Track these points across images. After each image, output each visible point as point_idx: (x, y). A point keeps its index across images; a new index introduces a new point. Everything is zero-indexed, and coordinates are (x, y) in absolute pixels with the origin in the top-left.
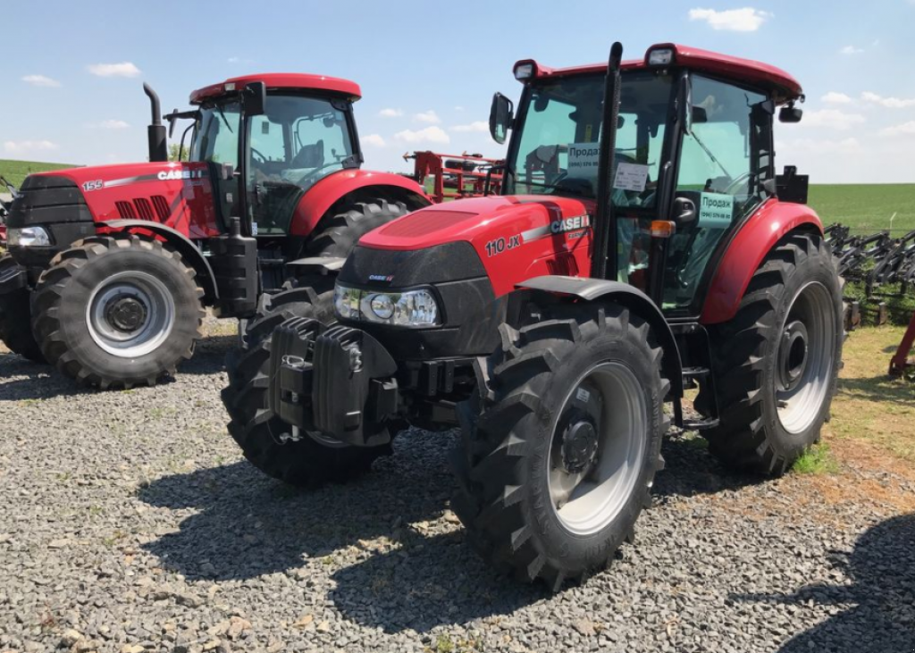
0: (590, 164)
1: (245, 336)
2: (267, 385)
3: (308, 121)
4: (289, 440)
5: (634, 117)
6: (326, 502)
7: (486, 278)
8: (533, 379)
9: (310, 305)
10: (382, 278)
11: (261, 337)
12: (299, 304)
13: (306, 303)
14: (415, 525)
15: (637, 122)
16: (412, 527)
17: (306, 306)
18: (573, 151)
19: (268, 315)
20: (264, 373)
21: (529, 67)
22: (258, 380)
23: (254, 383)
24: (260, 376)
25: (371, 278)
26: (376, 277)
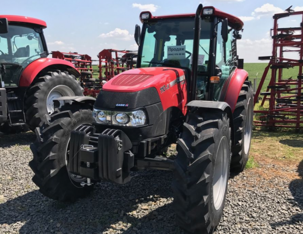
0: (177, 54)
1: (40, 135)
2: (55, 158)
3: (20, 37)
4: (86, 185)
5: (175, 37)
6: (82, 208)
7: (160, 103)
8: (209, 147)
9: (70, 118)
10: (123, 105)
11: (49, 135)
12: (65, 118)
13: (68, 118)
14: (130, 213)
15: (176, 39)
16: (129, 215)
17: (68, 119)
18: (170, 49)
19: (52, 125)
20: (53, 152)
21: (147, 14)
22: (51, 156)
23: (49, 157)
24: (52, 154)
25: (117, 105)
26: (120, 105)
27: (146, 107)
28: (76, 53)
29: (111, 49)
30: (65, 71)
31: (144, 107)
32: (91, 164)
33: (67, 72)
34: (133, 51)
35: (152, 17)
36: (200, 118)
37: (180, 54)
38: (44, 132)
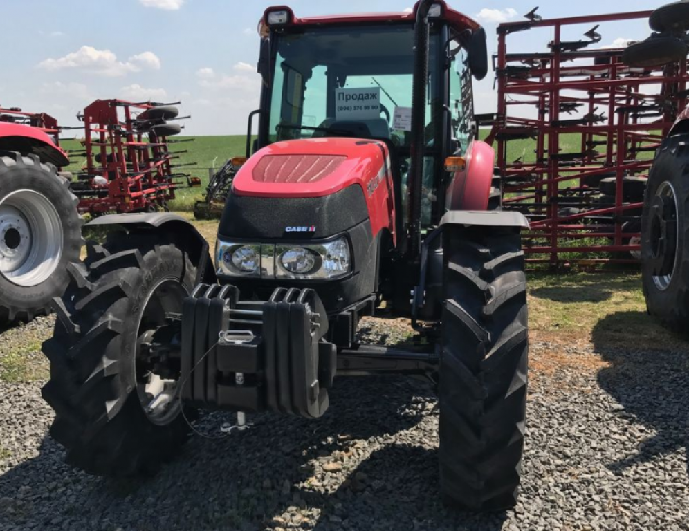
0: (361, 108)
1: (70, 317)
2: (116, 371)
7: (368, 220)
9: (138, 269)
10: (304, 229)
11: (95, 315)
12: (127, 269)
13: (134, 268)
14: (306, 485)
16: (304, 488)
17: (135, 270)
18: (341, 95)
19: (97, 289)
20: (110, 358)
21: (281, 14)
22: (108, 367)
23: (102, 371)
24: (107, 362)
25: (288, 229)
26: (294, 229)
27: (349, 231)
28: (16, 110)
29: (115, 100)
30: (30, 154)
31: (346, 230)
32: (245, 376)
33: (37, 156)
34: (165, 103)
35: (295, 21)
36: (483, 251)
37: (367, 108)
38: (80, 308)
